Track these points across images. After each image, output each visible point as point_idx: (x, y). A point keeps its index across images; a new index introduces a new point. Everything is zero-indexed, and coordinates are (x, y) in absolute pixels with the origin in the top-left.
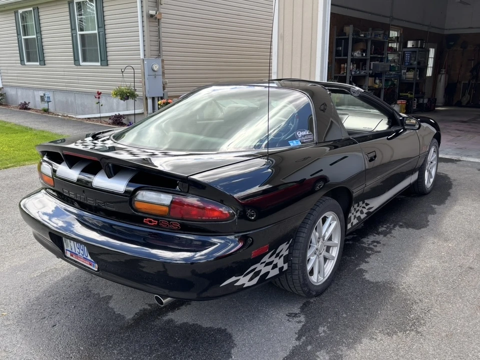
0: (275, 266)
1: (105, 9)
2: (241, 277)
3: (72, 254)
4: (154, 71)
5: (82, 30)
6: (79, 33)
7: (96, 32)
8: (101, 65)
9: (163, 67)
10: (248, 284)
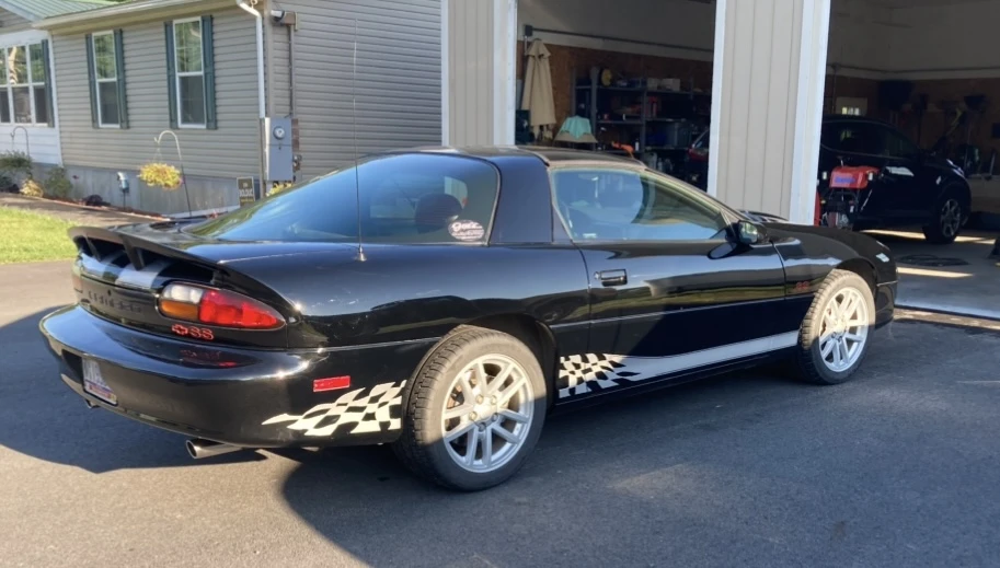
0: (370, 417)
1: (216, 44)
2: (300, 418)
3: (93, 385)
4: (277, 138)
5: (183, 68)
6: (178, 75)
7: (201, 73)
8: (208, 128)
9: (295, 132)
10: (312, 432)
